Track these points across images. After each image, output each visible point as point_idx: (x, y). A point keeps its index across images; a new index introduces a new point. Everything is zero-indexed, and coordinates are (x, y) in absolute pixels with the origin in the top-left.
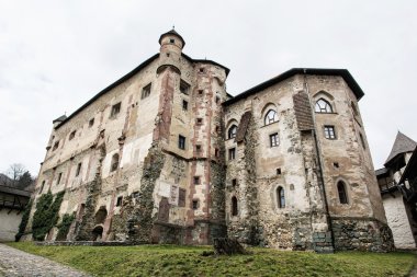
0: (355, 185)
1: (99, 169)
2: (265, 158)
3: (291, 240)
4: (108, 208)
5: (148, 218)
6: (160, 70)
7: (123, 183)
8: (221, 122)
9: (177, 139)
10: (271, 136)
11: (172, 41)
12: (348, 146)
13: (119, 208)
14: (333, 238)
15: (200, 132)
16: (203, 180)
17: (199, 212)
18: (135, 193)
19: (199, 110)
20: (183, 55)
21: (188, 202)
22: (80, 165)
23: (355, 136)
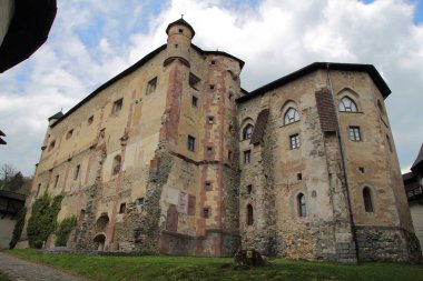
0: (381, 191)
1: (99, 172)
2: (285, 161)
3: (311, 252)
4: (110, 215)
5: (154, 227)
6: (167, 63)
7: (126, 188)
8: (235, 120)
9: (186, 140)
10: (291, 137)
11: (181, 31)
12: (374, 149)
13: (122, 215)
14: (357, 249)
15: (212, 131)
16: (215, 185)
17: (211, 222)
18: (141, 200)
19: (211, 108)
20: (193, 46)
21: (198, 210)
22: (79, 167)
23: (381, 138)
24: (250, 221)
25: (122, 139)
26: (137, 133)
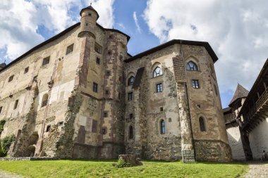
0: (210, 119)
1: (33, 104)
2: (153, 100)
3: (168, 155)
4: (39, 133)
5: (70, 140)
6: (80, 35)
7: (51, 115)
8: (123, 73)
9: (92, 85)
10: (157, 85)
11: (90, 15)
12: (207, 94)
13: (48, 133)
14: (195, 154)
15: (108, 80)
16: (110, 114)
17: (107, 137)
18: (61, 123)
20: (97, 24)
21: (99, 129)
22: (17, 101)
23: (211, 87)
24: (131, 135)
25: (49, 83)
26: (60, 80)
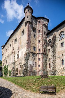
1: (14, 59)
2: (59, 51)
4: (18, 68)
5: (27, 70)
6: (26, 25)
7: (20, 62)
8: (46, 41)
9: (33, 48)
10: (61, 44)
13: (21, 68)
15: (40, 45)
16: (41, 59)
17: (40, 68)
18: (24, 64)
19: (39, 37)
22: (10, 58)
24: (50, 67)
25: (18, 50)
26: (21, 48)
